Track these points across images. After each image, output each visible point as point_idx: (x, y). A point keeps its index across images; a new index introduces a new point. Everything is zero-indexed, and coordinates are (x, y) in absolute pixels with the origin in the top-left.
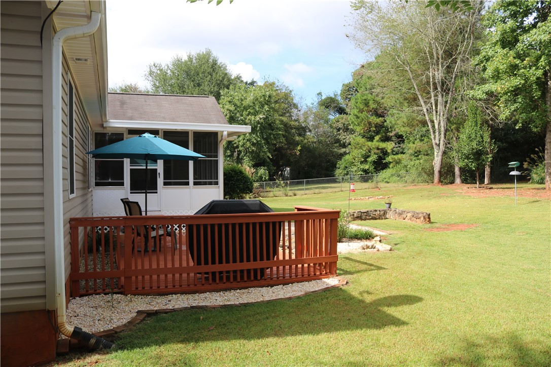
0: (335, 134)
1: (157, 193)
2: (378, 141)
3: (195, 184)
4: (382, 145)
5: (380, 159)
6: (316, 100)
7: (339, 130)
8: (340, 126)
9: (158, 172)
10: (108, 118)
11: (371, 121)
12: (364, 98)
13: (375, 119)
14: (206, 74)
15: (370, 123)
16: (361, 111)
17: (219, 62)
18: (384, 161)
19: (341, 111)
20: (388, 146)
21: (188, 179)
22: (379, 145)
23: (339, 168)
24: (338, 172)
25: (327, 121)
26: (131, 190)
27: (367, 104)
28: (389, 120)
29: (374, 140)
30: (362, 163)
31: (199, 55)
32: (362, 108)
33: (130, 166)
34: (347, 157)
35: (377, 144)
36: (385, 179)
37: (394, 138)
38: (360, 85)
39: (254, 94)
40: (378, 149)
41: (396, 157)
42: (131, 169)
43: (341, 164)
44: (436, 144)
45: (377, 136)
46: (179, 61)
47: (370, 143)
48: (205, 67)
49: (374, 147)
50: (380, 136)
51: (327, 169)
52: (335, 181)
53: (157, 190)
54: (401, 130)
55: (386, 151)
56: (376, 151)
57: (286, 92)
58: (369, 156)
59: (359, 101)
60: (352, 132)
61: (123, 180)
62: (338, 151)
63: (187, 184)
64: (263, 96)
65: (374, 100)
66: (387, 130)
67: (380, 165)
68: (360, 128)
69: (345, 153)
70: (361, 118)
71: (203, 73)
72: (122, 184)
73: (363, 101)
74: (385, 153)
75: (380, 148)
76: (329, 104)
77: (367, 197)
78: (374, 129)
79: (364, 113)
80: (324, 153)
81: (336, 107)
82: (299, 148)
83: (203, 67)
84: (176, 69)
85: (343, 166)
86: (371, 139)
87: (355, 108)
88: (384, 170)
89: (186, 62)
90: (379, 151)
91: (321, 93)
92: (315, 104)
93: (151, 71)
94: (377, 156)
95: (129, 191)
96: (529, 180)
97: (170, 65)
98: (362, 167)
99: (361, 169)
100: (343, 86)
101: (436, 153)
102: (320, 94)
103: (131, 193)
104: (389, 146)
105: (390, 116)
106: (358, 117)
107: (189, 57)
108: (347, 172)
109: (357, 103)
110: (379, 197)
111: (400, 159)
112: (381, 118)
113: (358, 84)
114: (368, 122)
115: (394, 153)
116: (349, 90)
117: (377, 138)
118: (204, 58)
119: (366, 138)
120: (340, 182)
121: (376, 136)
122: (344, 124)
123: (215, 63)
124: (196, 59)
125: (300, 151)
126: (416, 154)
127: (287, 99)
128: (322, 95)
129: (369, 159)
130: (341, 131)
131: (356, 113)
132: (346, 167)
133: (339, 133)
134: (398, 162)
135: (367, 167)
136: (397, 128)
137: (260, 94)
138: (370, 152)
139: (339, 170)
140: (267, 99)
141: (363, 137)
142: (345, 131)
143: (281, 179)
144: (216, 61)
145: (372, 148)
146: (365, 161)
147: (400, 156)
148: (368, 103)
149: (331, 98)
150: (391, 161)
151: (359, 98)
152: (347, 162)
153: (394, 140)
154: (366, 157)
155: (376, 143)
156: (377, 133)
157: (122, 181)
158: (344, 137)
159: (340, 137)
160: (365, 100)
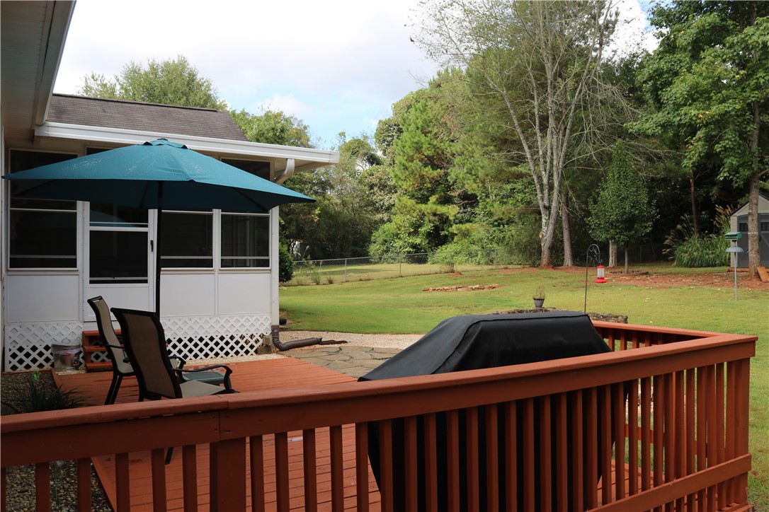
0: (367, 193)
1: (146, 282)
2: (434, 203)
3: (224, 264)
4: (442, 209)
5: (436, 229)
6: (337, 143)
7: (372, 187)
8: (375, 181)
9: (150, 238)
10: (46, 118)
11: (424, 173)
12: (415, 140)
13: (431, 171)
14: (179, 95)
15: (422, 177)
16: (411, 160)
17: (199, 77)
18: (442, 233)
19: (373, 160)
20: (450, 211)
21: (211, 255)
22: (436, 210)
23: (374, 243)
24: (374, 249)
25: (353, 175)
26: (90, 276)
27: (418, 149)
28: (455, 173)
29: (429, 203)
30: (410, 234)
31: (167, 64)
32: (412, 154)
33: (91, 225)
34: (387, 226)
35: (435, 207)
36: (446, 258)
37: (456, 200)
38: (407, 122)
39: (258, 125)
40: (435, 215)
41: (463, 227)
42: (92, 233)
43: (378, 236)
44: (545, 207)
45: (433, 197)
46: (135, 72)
47: (423, 207)
48: (178, 84)
49: (429, 211)
50: (437, 196)
51: (355, 243)
52: (367, 262)
53: (147, 276)
54: (471, 187)
55: (448, 218)
56: (432, 218)
57: (299, 128)
58: (420, 226)
59: (408, 144)
60: (393, 189)
61: (75, 253)
62: (372, 217)
63: (209, 264)
64: (273, 129)
65: (430, 144)
66: (449, 188)
67: (438, 238)
68: (408, 184)
69: (382, 221)
70: (410, 169)
71: (175, 92)
72: (73, 263)
73: (414, 145)
74: (444, 220)
75: (438, 213)
76: (356, 149)
77: (454, 287)
78: (429, 185)
79: (415, 161)
80: (350, 220)
81: (367, 154)
82: (317, 212)
83: (174, 84)
84: (131, 85)
85: (380, 240)
86: (424, 200)
87: (402, 154)
88: (444, 247)
89: (146, 74)
90: (436, 218)
91: (344, 133)
92: (336, 149)
93: (87, 86)
94: (432, 225)
95: (87, 278)
96: (673, 260)
97: (121, 79)
98: (410, 241)
99: (409, 243)
100: (379, 123)
101: (544, 221)
102: (342, 134)
103: (91, 282)
104: (452, 211)
105: (457, 166)
106: (406, 168)
107: (152, 67)
108: (387, 247)
109: (404, 147)
110: (474, 287)
111: (468, 230)
112: (439, 170)
113: (404, 120)
114: (420, 176)
115: (457, 221)
116: (388, 130)
117: (433, 199)
118: (176, 70)
119: (416, 198)
120: (375, 263)
121: (431, 196)
122: (381, 179)
123: (192, 77)
124: (163, 71)
125: (319, 215)
126: (496, 223)
127: (300, 139)
128: (345, 136)
129: (422, 230)
130: (376, 189)
131: (404, 162)
132: (386, 241)
133: (372, 191)
134: (466, 234)
135: (418, 241)
136: (468, 184)
137: (268, 126)
138: (421, 219)
139: (375, 245)
140: (278, 134)
141: (412, 197)
142: (382, 189)
143: (309, 257)
144: (194, 76)
145: (426, 213)
146: (416, 233)
147: (468, 225)
148: (421, 148)
149: (359, 142)
150: (455, 232)
151: (408, 139)
152: (387, 233)
153: (456, 202)
154: (416, 227)
155: (432, 205)
156: (433, 192)
157: (73, 257)
158: (380, 197)
159: (374, 197)
160: (417, 143)
